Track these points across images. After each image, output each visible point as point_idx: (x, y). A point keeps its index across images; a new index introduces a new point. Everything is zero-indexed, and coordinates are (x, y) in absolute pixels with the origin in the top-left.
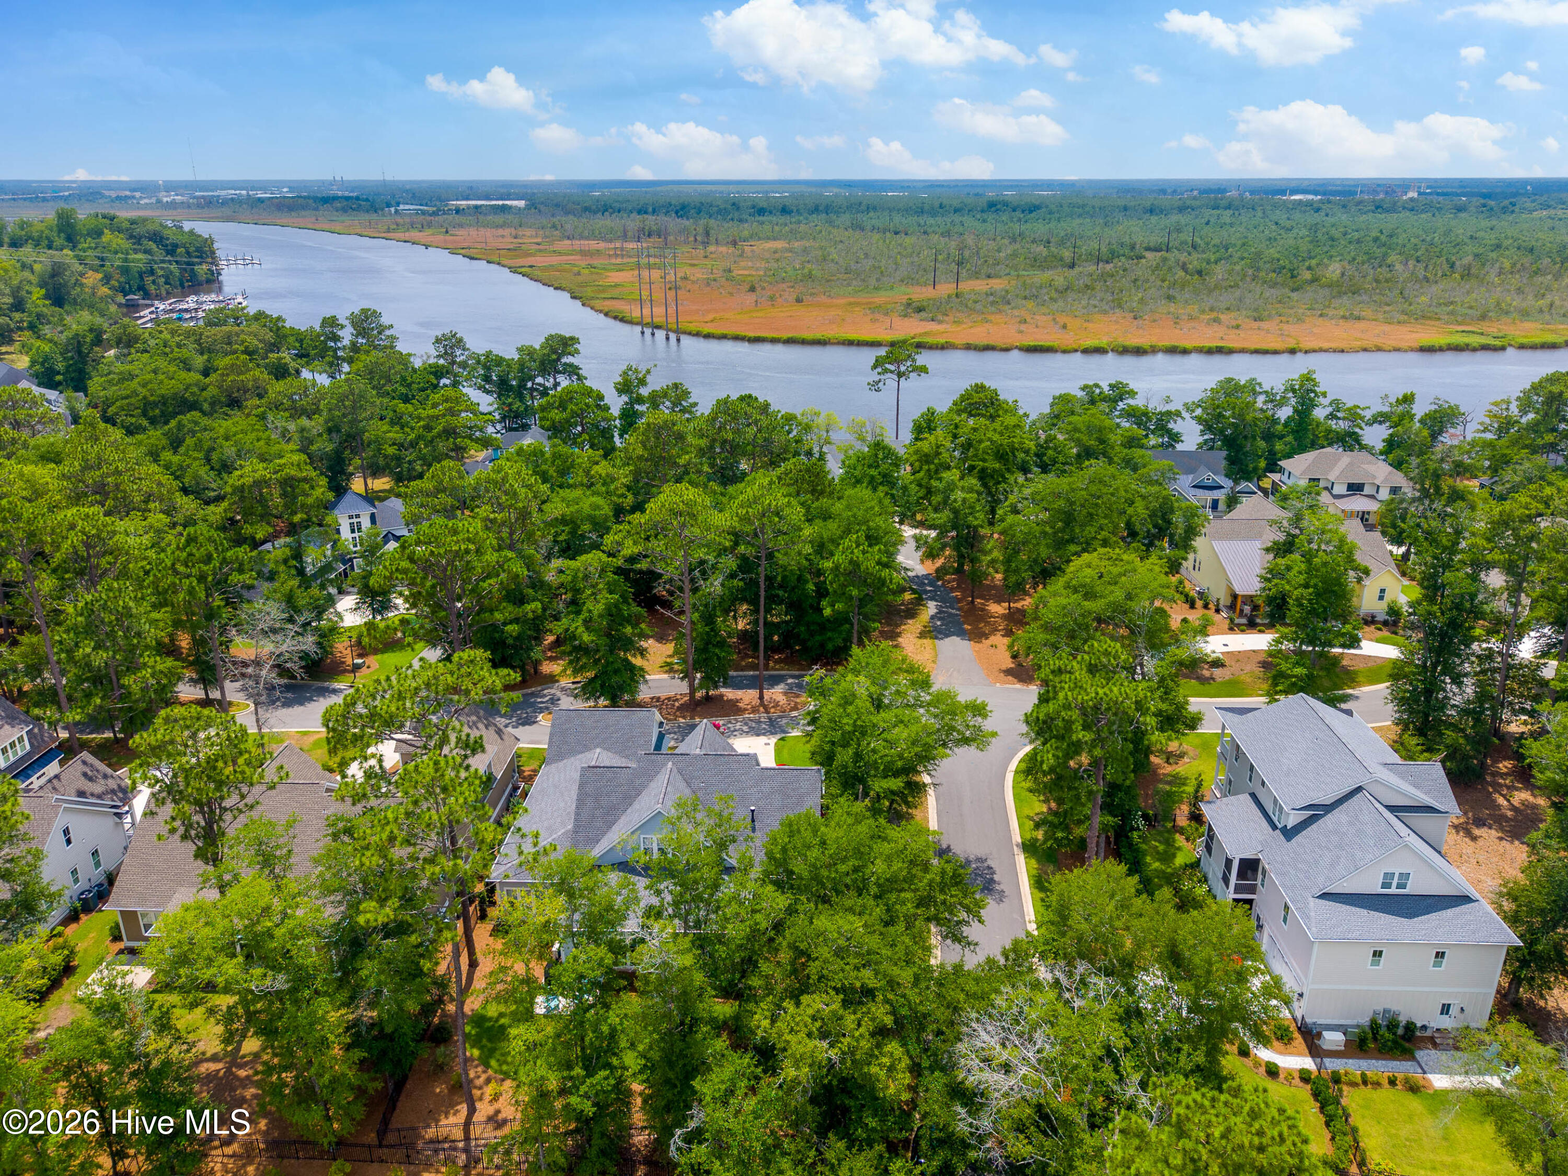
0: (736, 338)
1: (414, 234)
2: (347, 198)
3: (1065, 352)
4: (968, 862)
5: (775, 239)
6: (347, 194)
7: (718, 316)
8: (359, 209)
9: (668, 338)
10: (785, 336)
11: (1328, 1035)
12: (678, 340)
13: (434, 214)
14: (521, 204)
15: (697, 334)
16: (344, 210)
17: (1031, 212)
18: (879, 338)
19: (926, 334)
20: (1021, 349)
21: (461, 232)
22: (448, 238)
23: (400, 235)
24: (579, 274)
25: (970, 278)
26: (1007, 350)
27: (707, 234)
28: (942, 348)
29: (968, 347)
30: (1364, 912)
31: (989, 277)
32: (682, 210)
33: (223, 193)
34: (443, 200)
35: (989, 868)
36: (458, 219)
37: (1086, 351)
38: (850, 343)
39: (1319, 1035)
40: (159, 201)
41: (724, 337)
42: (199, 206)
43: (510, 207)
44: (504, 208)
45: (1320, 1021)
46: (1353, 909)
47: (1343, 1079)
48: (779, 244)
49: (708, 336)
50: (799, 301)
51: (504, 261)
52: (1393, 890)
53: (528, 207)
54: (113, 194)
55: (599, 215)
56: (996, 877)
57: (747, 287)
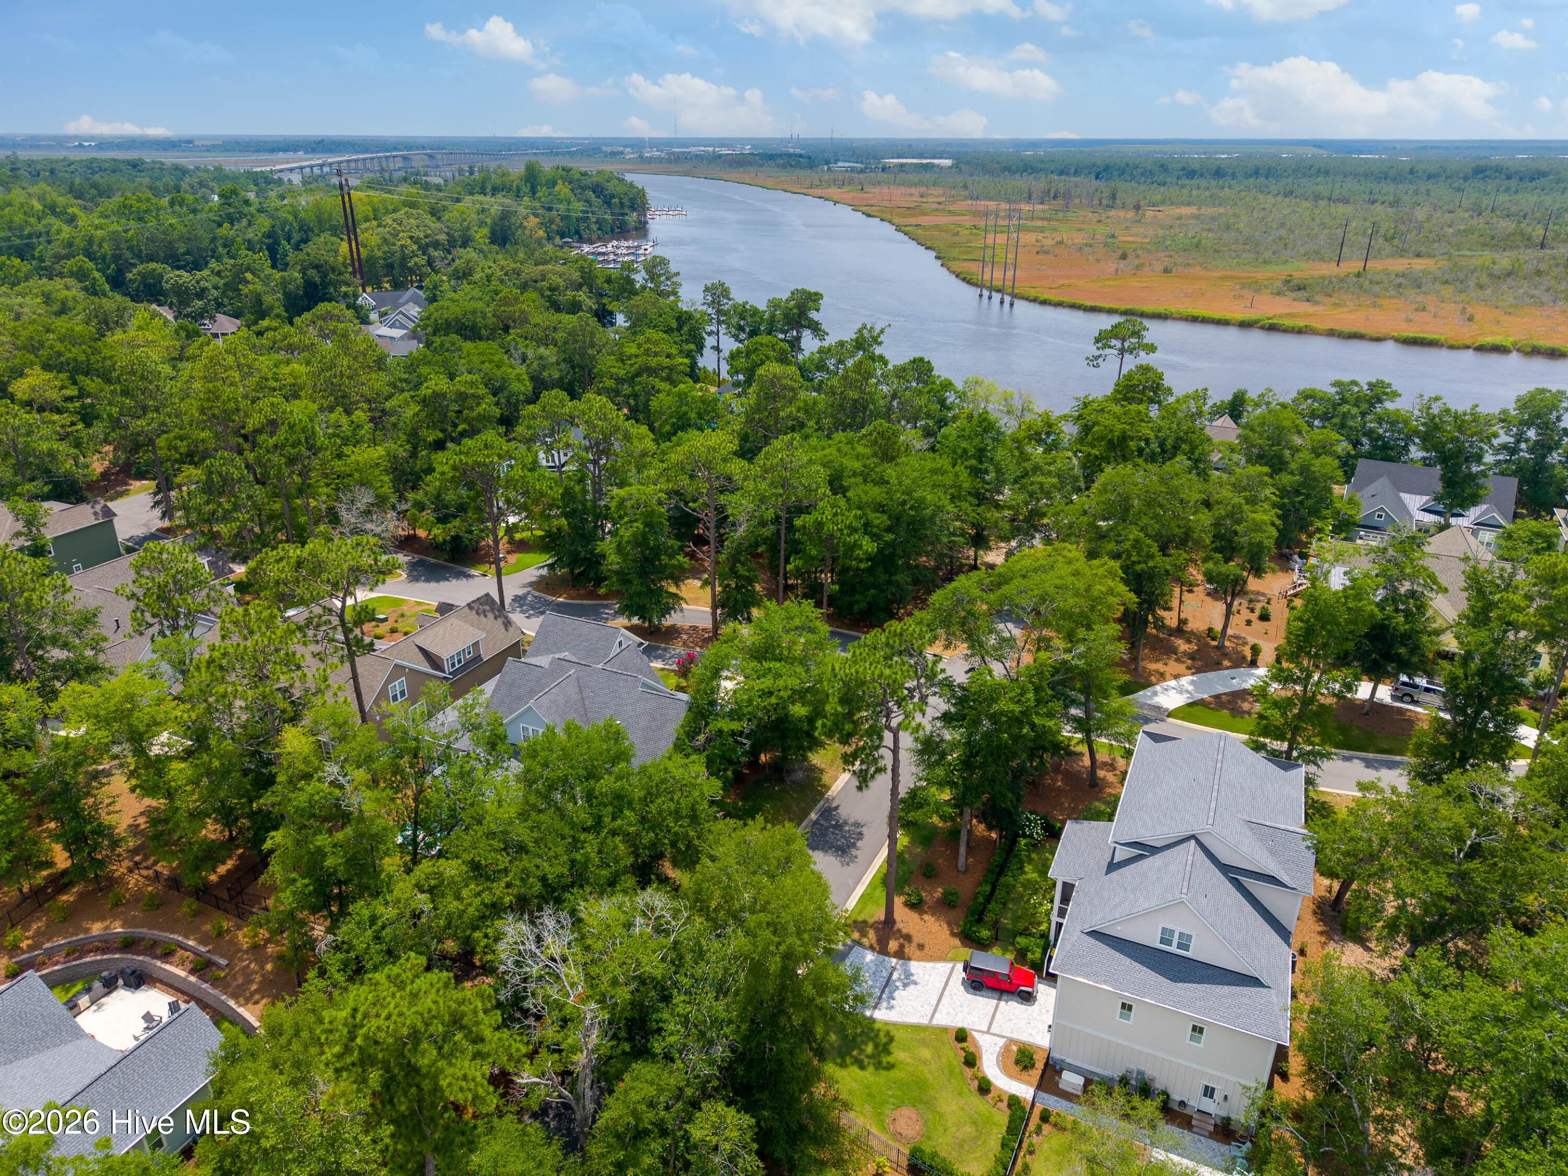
0: (1073, 306)
1: (833, 191)
2: (790, 156)
3: (1451, 347)
4: (846, 823)
5: (1189, 204)
6: (798, 151)
7: (1067, 282)
8: (798, 165)
9: (1002, 302)
10: (1123, 307)
11: (1066, 1075)
12: (1012, 305)
13: (862, 171)
14: (947, 162)
15: (1034, 300)
16: (784, 167)
17: (1532, 179)
18: (1228, 316)
19: (1289, 315)
20: (1397, 340)
21: (876, 190)
22: (861, 195)
23: (819, 192)
24: (957, 234)
25: (1392, 256)
26: (1378, 340)
27: (1113, 197)
28: (1300, 332)
29: (1331, 333)
30: (1127, 961)
31: (1418, 255)
32: (1103, 171)
33: (693, 149)
34: (878, 157)
35: (861, 834)
36: (881, 176)
37: (1480, 349)
38: (1194, 319)
39: (1059, 1073)
40: (641, 157)
41: (1059, 304)
42: (669, 161)
43: (933, 165)
44: (927, 167)
45: (1069, 1060)
46: (1118, 954)
47: (1052, 1119)
48: (1192, 210)
49: (1044, 303)
50: (1166, 271)
51: (897, 220)
52: (1173, 949)
53: (955, 166)
54: (609, 149)
55: (1017, 176)
56: (859, 844)
57: (1120, 252)
